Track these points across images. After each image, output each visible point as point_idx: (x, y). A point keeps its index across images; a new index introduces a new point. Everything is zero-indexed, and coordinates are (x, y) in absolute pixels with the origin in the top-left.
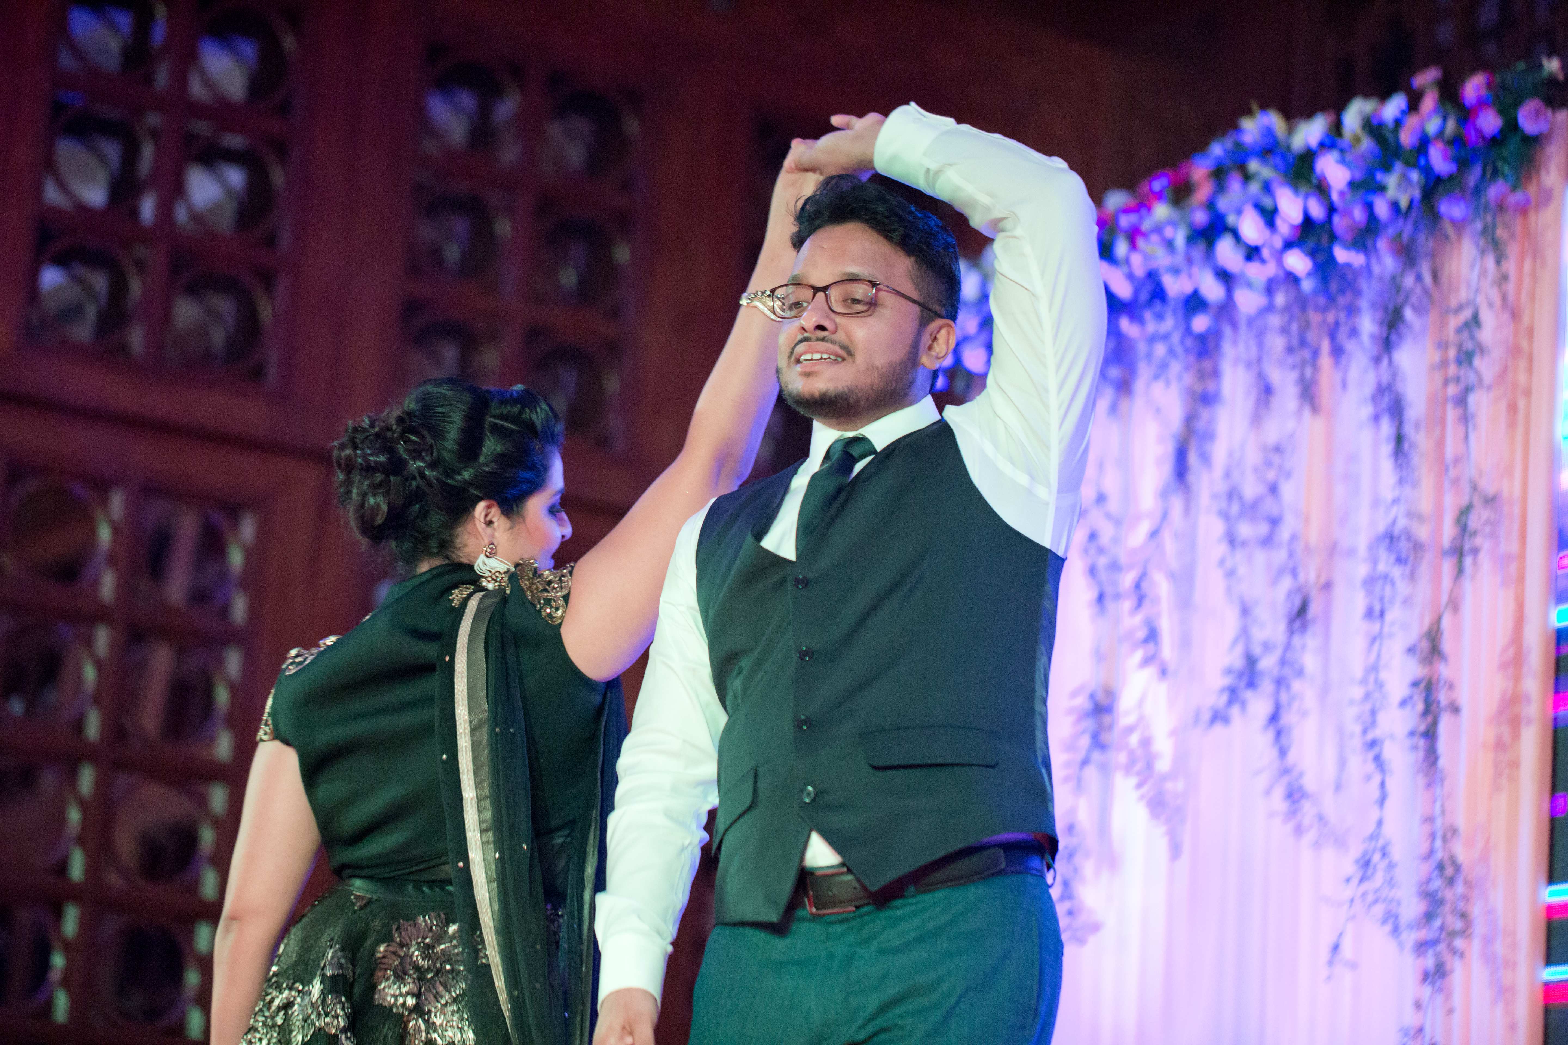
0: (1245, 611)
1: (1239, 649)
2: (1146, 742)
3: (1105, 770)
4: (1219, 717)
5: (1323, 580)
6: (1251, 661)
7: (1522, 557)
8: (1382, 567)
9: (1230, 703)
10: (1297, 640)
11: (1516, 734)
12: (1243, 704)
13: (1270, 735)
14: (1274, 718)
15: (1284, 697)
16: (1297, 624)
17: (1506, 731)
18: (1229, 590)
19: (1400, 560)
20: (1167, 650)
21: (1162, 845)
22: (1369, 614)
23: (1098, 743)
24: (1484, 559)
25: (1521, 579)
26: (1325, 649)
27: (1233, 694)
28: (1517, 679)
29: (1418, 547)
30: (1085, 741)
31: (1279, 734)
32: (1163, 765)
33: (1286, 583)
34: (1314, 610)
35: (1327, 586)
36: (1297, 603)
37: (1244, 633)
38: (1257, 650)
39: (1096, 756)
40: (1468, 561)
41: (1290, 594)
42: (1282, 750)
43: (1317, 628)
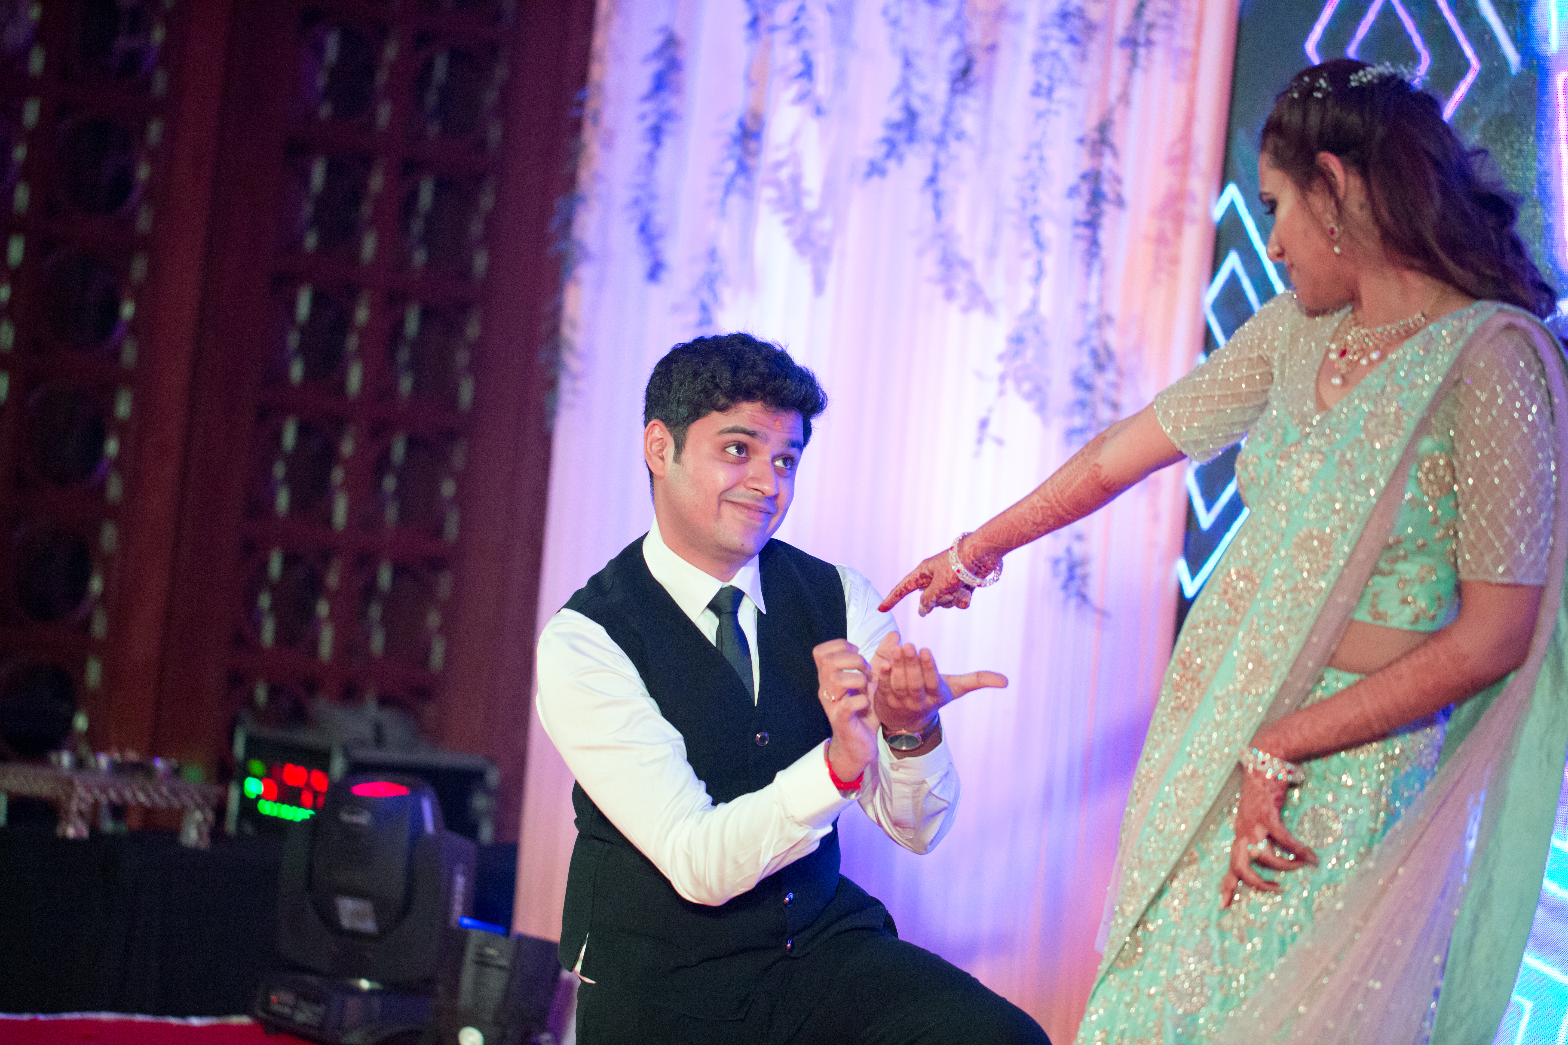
0: (907, 64)
1: (899, 101)
2: (796, 180)
3: (748, 195)
4: (875, 170)
5: (988, 41)
6: (911, 115)
7: (1195, 54)
8: (1053, 45)
9: (888, 155)
10: (959, 100)
11: (1178, 231)
12: (901, 159)
13: (929, 198)
14: (932, 180)
15: (943, 158)
16: (961, 85)
17: (1168, 226)
18: (893, 39)
19: (1073, 40)
20: (822, 88)
21: (805, 282)
22: (1037, 91)
23: (743, 169)
24: (1160, 51)
25: (1193, 77)
26: (985, 113)
27: (892, 148)
28: (1183, 175)
29: (1091, 27)
30: (730, 167)
31: (937, 195)
32: (811, 203)
33: (952, 44)
34: (978, 70)
35: (992, 48)
36: (961, 63)
37: (905, 85)
38: (918, 105)
39: (741, 181)
40: (1142, 51)
41: (954, 55)
42: (938, 214)
43: (979, 90)
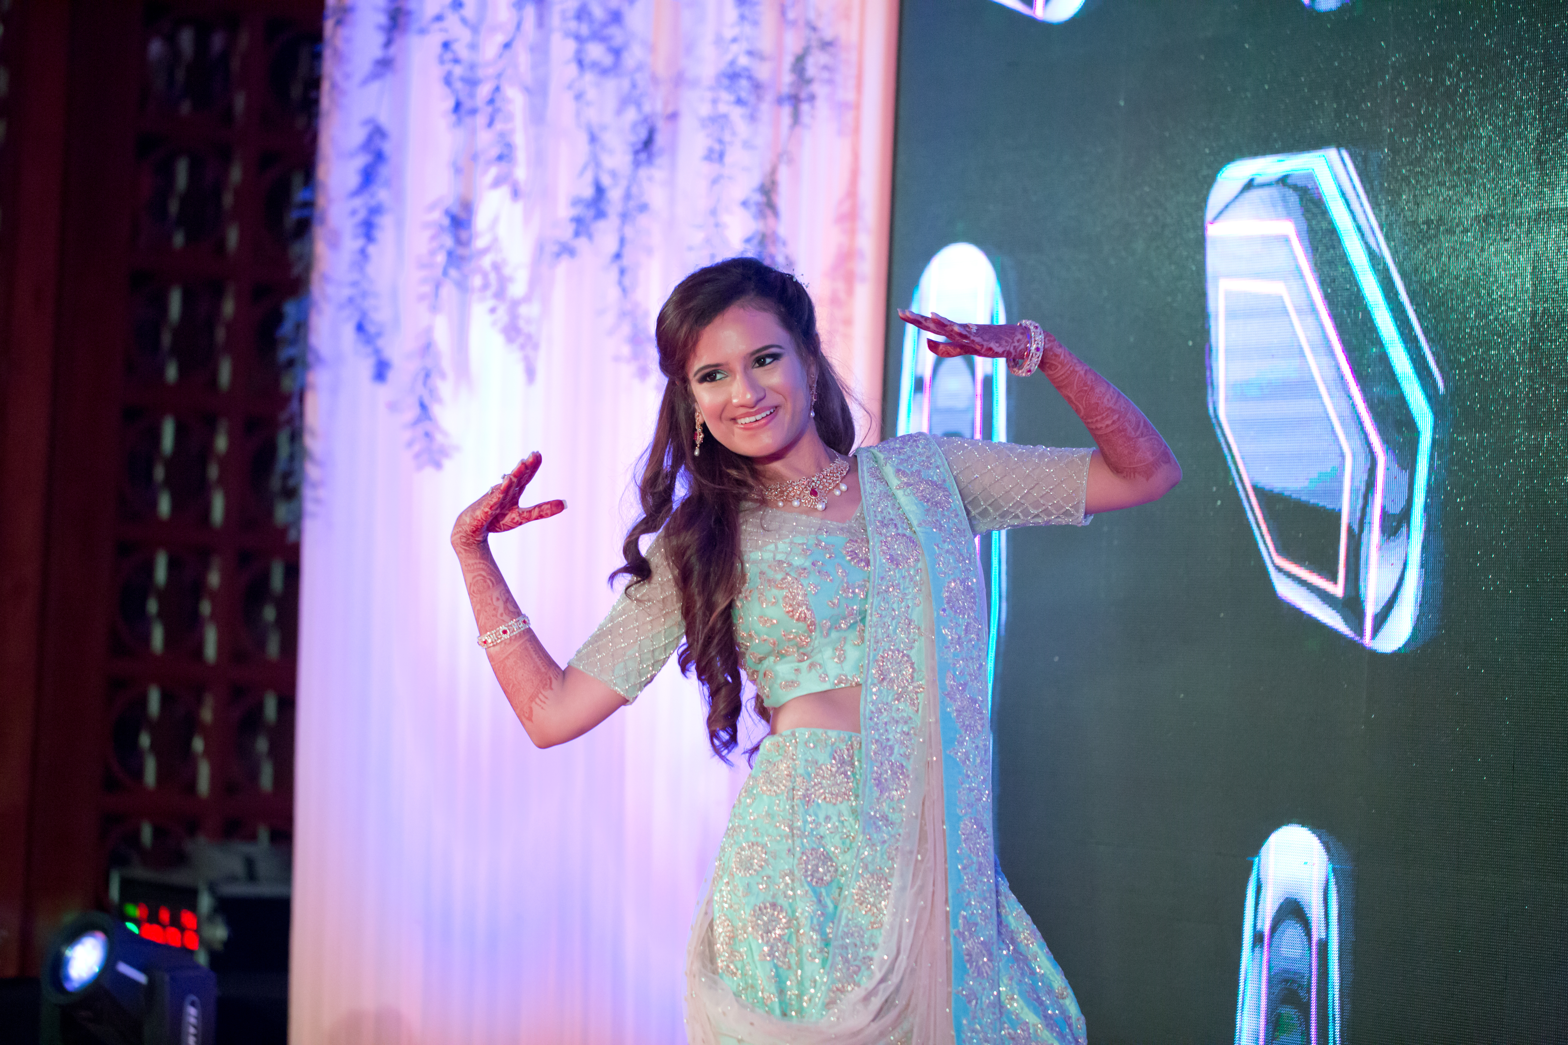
0: (593, 139)
1: (589, 177)
2: (499, 266)
3: (462, 286)
4: (567, 250)
5: (670, 109)
6: (600, 191)
7: (857, 106)
8: (723, 108)
9: (577, 234)
10: (643, 172)
11: (850, 292)
12: (590, 237)
13: (614, 274)
14: (618, 256)
15: (628, 233)
16: (643, 156)
17: (840, 286)
18: (578, 114)
19: (739, 102)
20: (521, 170)
21: (518, 371)
22: (710, 156)
23: (455, 259)
24: (822, 105)
25: (856, 130)
26: (671, 183)
27: (581, 226)
28: (852, 233)
29: (757, 87)
30: (441, 258)
31: (622, 272)
32: (518, 289)
33: (631, 115)
34: (660, 140)
35: (673, 117)
36: (643, 134)
37: (594, 159)
38: (606, 181)
39: (453, 273)
40: (805, 107)
41: (635, 126)
42: (624, 291)
43: (661, 161)
